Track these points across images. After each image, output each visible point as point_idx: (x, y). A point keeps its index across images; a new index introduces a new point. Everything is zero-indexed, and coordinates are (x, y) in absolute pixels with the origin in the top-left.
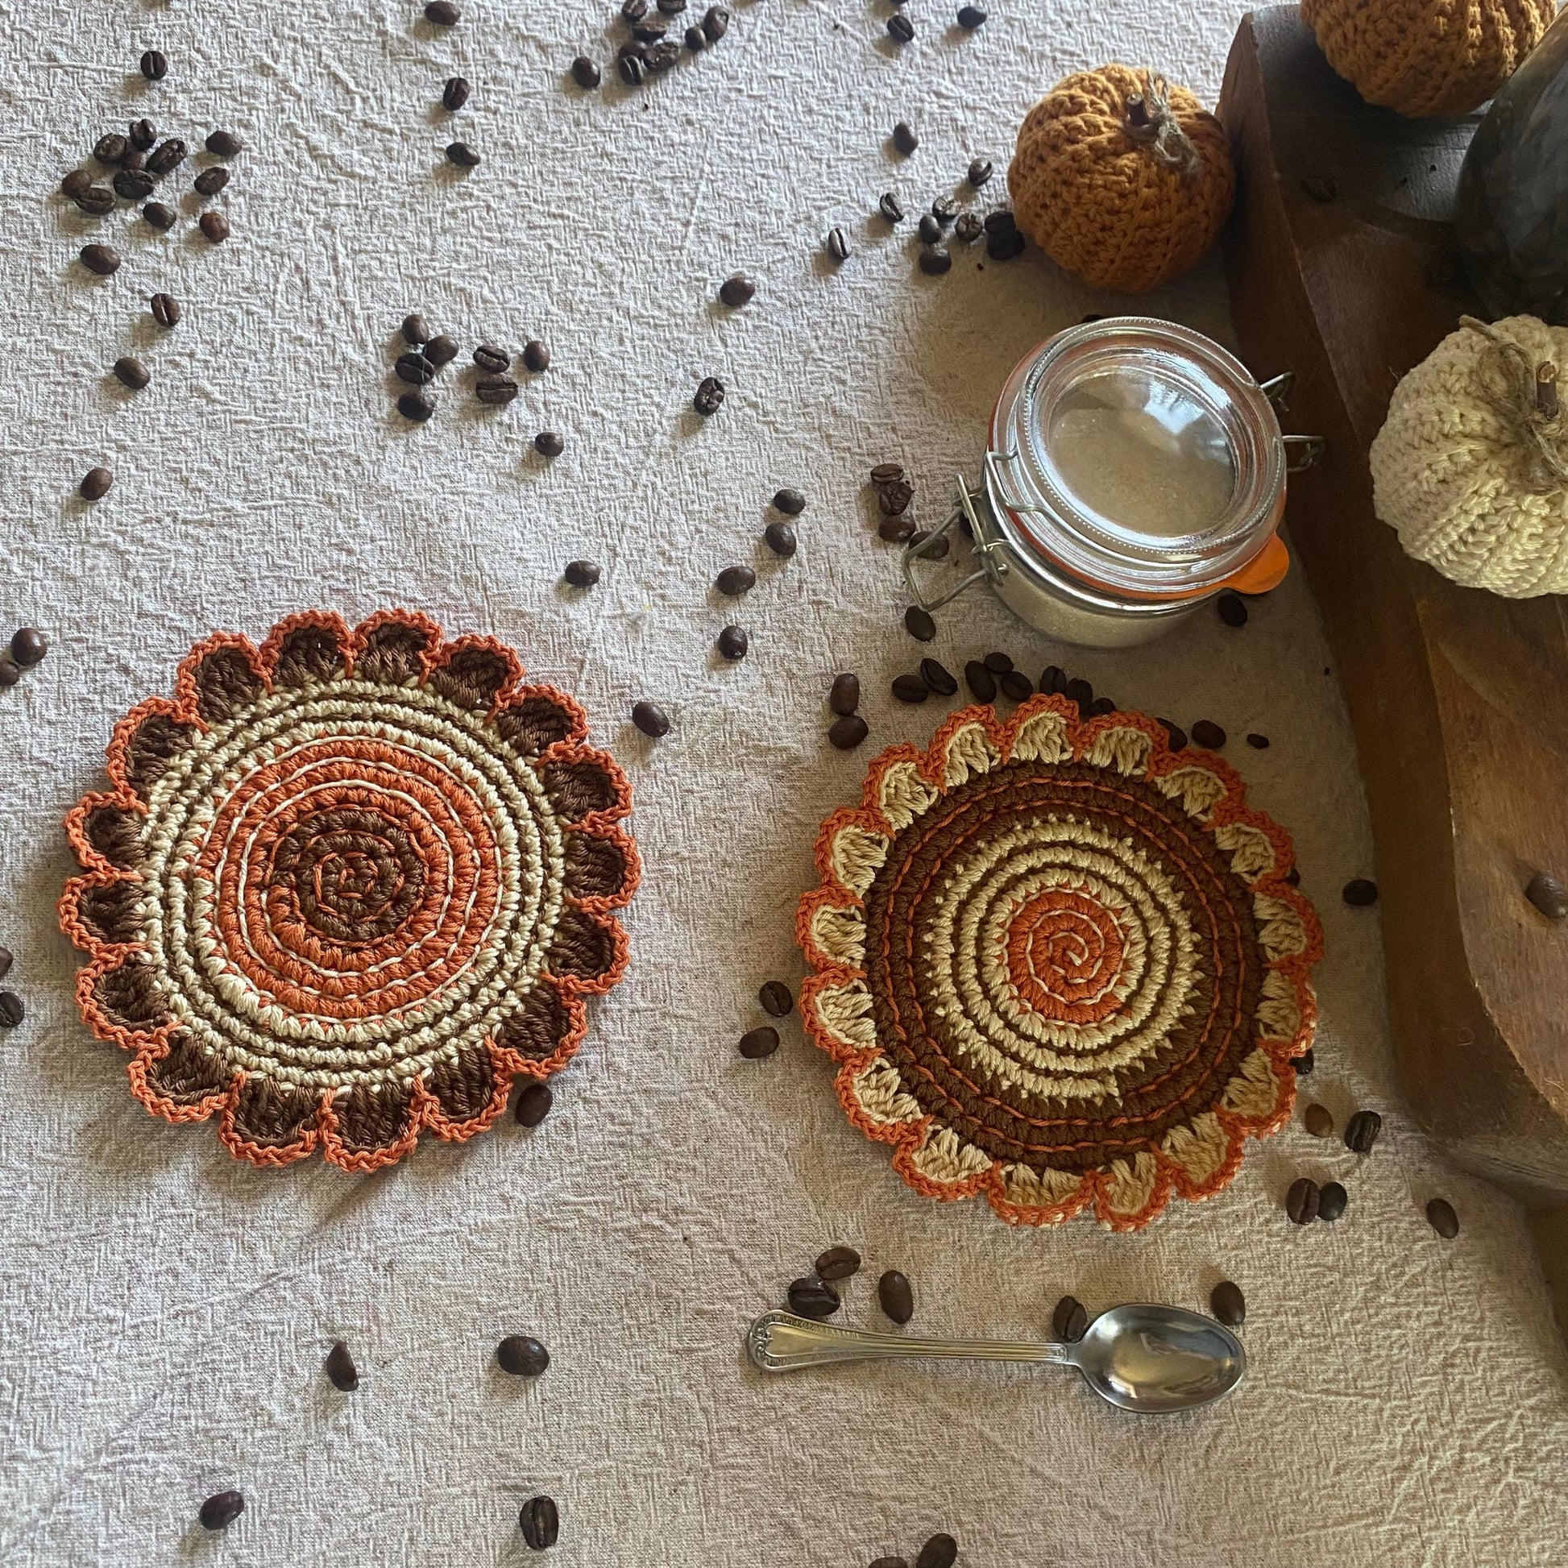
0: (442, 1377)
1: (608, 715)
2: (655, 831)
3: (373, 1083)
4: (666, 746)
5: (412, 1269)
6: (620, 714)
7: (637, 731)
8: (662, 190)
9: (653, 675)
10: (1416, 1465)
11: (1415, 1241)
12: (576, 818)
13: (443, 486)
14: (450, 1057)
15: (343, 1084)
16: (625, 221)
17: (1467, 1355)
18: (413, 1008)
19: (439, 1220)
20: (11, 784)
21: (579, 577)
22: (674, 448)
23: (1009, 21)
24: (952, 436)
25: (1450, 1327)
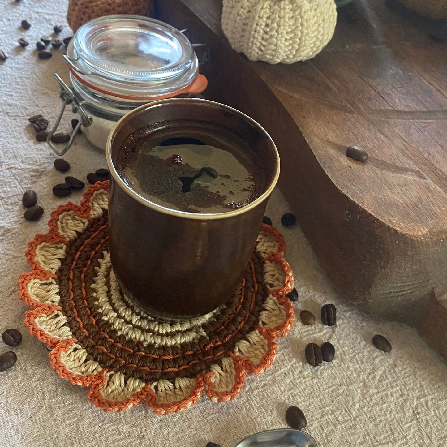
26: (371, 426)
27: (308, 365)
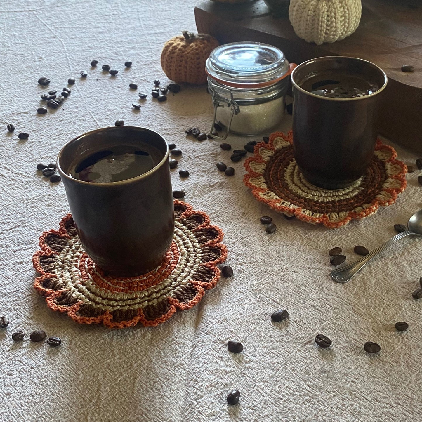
0: (264, 335)
5: (231, 317)
14: (194, 274)
15: (171, 294)
18: (174, 271)
24: (197, 119)
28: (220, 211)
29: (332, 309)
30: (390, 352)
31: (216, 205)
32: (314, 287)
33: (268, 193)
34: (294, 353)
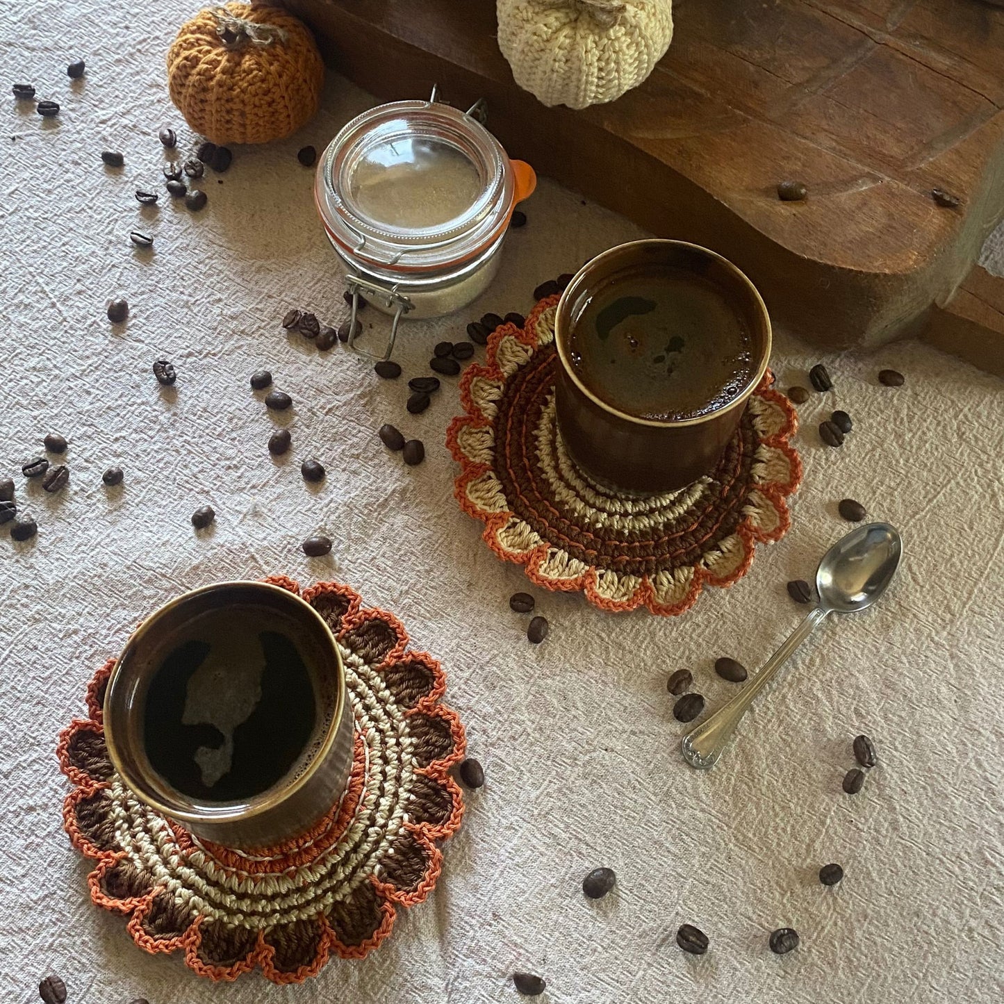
0: (575, 935)
1: (294, 567)
2: (379, 593)
3: (386, 851)
4: (338, 551)
5: (507, 906)
6: (299, 560)
7: (316, 559)
8: (21, 302)
9: (292, 527)
10: (996, 489)
11: (891, 400)
12: (338, 628)
13: (83, 552)
14: (408, 799)
15: (373, 867)
16: (21, 336)
17: (964, 423)
18: (365, 797)
19: (492, 871)
20: (41, 925)
21: (203, 521)
22: (175, 414)
23: (95, 54)
24: (300, 272)
25: (945, 419)
26: (925, 474)
27: (830, 448)
28: (419, 586)
29: (695, 845)
30: (816, 940)
31: (405, 565)
32: (651, 789)
33: (514, 524)
34: (641, 973)
